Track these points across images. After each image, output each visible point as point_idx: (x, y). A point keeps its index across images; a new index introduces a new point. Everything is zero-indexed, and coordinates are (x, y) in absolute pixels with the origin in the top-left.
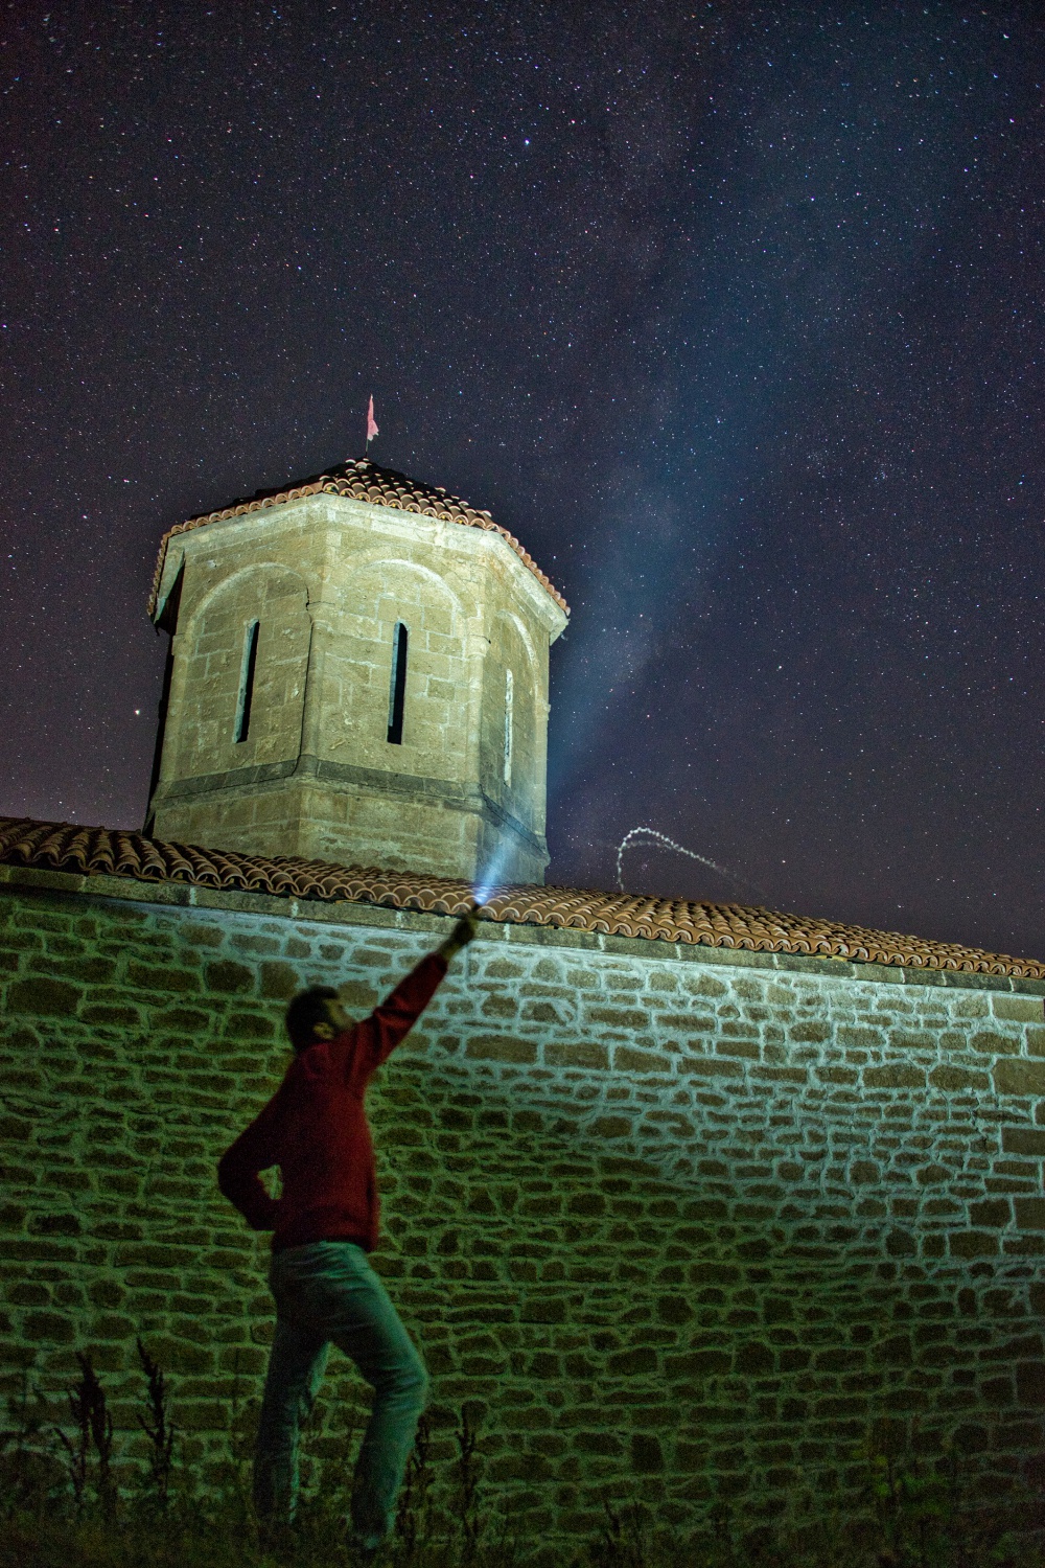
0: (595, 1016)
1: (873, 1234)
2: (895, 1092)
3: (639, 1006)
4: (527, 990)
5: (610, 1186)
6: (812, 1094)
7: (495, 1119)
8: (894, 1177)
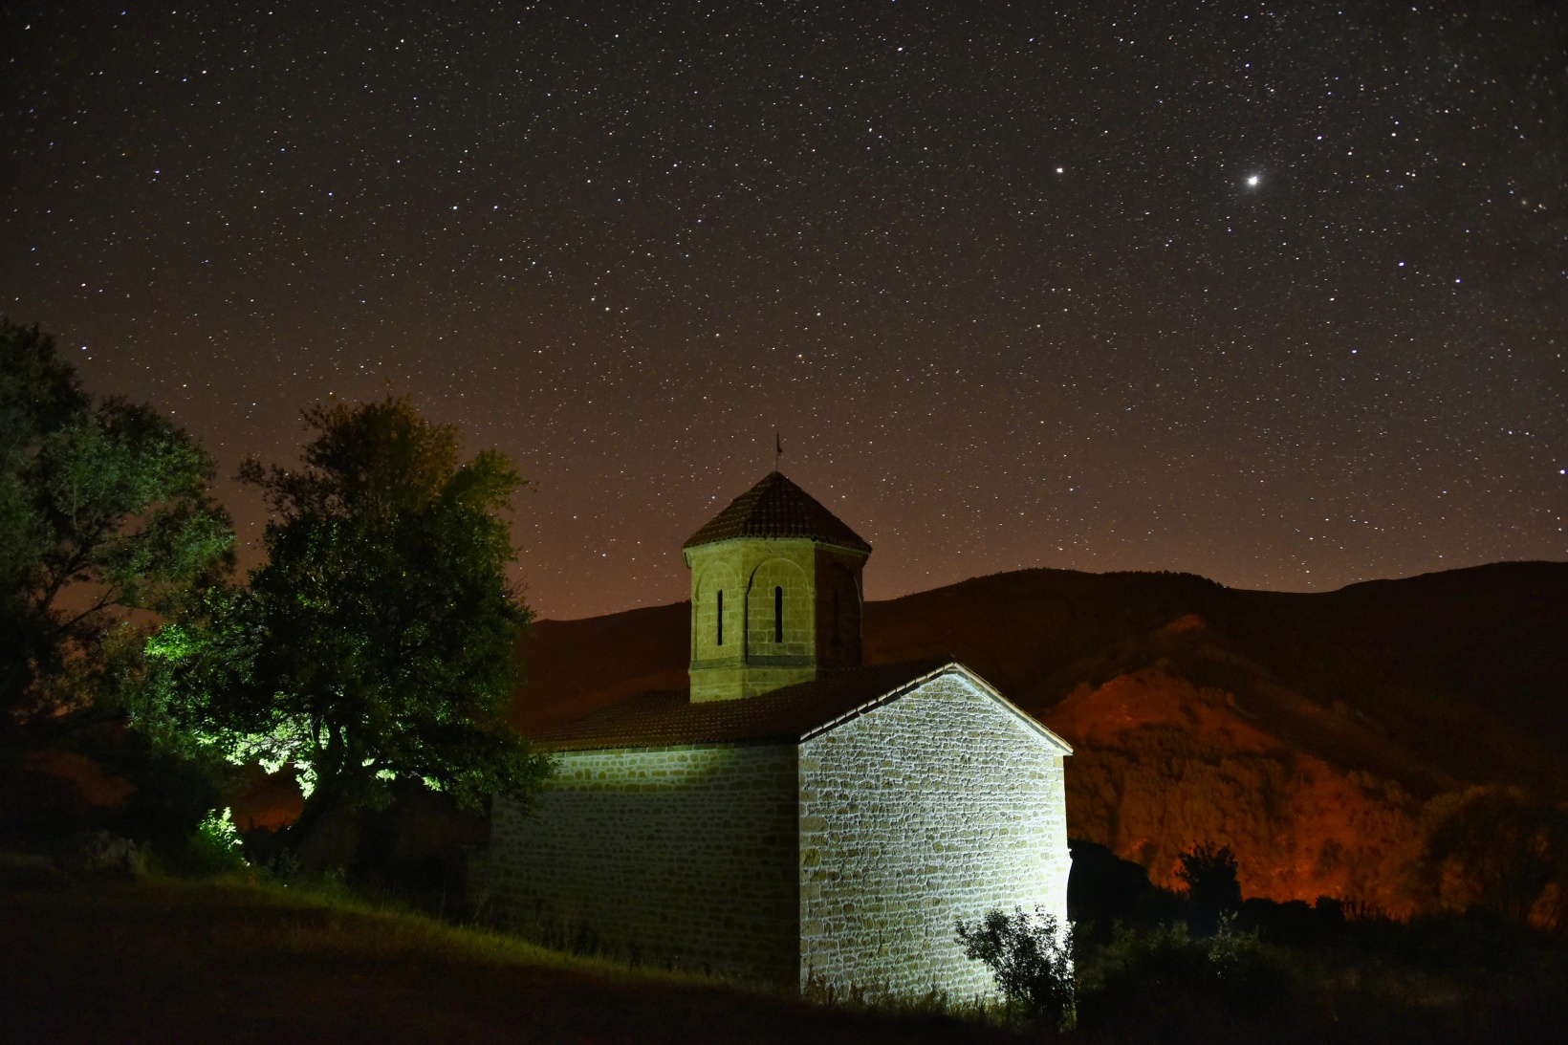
0: (654, 774)
1: (728, 847)
2: (738, 792)
3: (665, 769)
4: (638, 768)
5: (658, 831)
6: (712, 795)
7: (631, 811)
8: (737, 826)
